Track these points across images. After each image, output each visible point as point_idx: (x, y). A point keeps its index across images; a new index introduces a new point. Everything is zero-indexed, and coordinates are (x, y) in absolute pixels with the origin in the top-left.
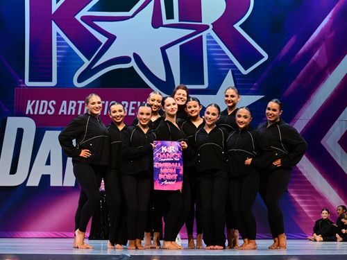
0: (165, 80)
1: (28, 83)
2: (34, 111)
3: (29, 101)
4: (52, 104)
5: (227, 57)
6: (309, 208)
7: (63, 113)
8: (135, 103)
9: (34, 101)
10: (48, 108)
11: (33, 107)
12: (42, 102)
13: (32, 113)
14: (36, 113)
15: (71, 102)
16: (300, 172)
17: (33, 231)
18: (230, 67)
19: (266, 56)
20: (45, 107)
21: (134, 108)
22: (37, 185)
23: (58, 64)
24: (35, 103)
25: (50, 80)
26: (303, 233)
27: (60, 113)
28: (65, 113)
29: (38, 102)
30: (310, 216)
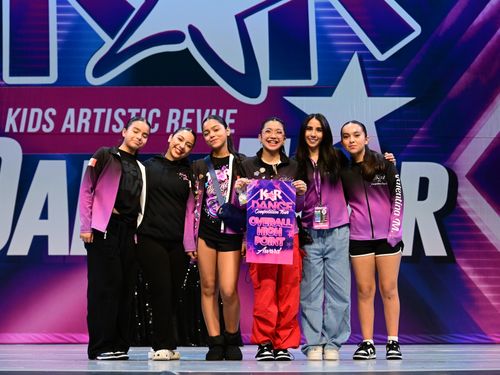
0: (243, 71)
1: (8, 79)
2: (18, 127)
3: (11, 110)
4: (50, 114)
5: (350, 31)
6: (493, 290)
7: (68, 130)
8: (192, 111)
9: (19, 110)
10: (44, 121)
11: (18, 120)
12: (33, 111)
13: (15, 130)
14: (22, 130)
15: (82, 111)
16: (477, 229)
17: (20, 332)
18: (355, 48)
19: (417, 29)
20: (38, 120)
21: (190, 121)
22: (26, 253)
23: (59, 45)
24: (21, 114)
25: (46, 73)
26: (484, 334)
27: (63, 130)
28: (72, 130)
29: (25, 110)
30: (494, 304)
